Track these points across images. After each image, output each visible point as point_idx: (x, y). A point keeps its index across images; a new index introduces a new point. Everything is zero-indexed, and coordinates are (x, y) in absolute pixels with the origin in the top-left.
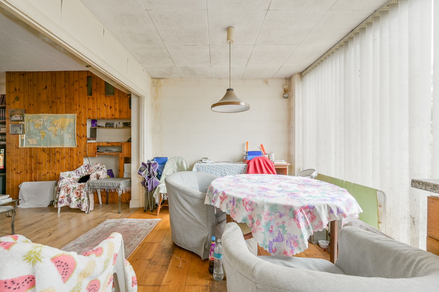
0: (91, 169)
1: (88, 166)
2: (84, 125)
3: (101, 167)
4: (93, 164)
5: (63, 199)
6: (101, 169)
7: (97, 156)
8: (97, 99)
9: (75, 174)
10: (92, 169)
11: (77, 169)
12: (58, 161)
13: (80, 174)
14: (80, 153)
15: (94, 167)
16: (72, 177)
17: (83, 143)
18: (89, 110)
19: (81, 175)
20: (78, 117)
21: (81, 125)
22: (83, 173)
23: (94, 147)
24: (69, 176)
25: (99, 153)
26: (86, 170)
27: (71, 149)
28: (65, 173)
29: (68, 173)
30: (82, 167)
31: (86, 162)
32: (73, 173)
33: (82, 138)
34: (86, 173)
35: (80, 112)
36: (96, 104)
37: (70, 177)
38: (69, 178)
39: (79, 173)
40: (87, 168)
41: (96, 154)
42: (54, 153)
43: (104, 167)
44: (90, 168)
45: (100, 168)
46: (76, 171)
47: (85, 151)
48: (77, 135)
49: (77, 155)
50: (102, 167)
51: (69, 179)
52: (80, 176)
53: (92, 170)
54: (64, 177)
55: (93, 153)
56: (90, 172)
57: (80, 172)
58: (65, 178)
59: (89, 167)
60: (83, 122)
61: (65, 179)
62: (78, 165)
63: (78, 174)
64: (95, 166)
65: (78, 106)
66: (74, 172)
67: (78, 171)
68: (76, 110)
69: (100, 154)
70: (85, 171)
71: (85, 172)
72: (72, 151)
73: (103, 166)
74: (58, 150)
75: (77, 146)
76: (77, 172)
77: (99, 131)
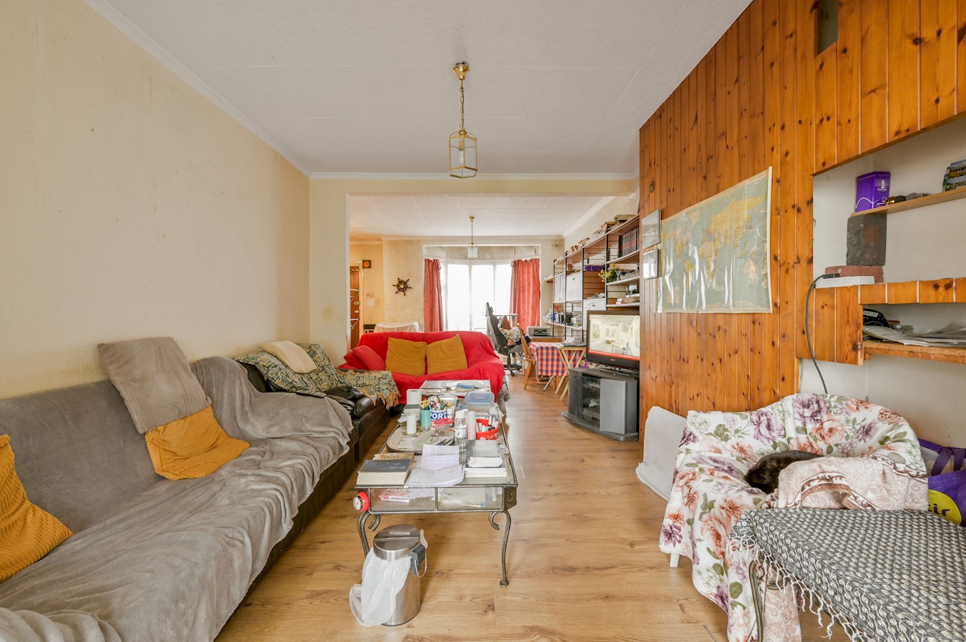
0: (827, 425)
1: (816, 406)
2: (799, 210)
3: (882, 429)
4: (840, 399)
5: (677, 524)
6: (883, 441)
7: (860, 361)
8: (863, 39)
9: (752, 429)
10: (834, 425)
11: (763, 410)
12: (721, 360)
13: (774, 434)
14: (784, 336)
15: (842, 418)
16: (733, 440)
17: (796, 293)
18: (825, 121)
19: (779, 439)
20: (777, 181)
21: (790, 210)
22: (791, 433)
23: (846, 311)
24: (721, 433)
25: (874, 345)
26: (805, 424)
27: (754, 319)
28: (702, 416)
29: (716, 418)
30: (788, 402)
31: (810, 380)
32: (742, 423)
33: (791, 271)
34: (803, 439)
35: (787, 154)
36: (857, 72)
37: (726, 439)
38: (716, 442)
39: (769, 427)
40: (807, 413)
41: (855, 348)
42: (711, 332)
43: (900, 439)
44: (824, 417)
45: (877, 435)
46: (755, 418)
47: (804, 332)
48: (776, 258)
49: (773, 344)
50: (892, 435)
51: (721, 445)
52: (775, 445)
53: (831, 430)
54: (696, 433)
55: (840, 342)
56: (823, 438)
57: (777, 424)
58: (700, 437)
59: (819, 411)
60: (798, 198)
61: (697, 443)
62: (778, 392)
63: (764, 430)
64: (853, 415)
65: (777, 129)
66: (746, 422)
67: (764, 418)
68: (773, 149)
69: (884, 354)
70: (800, 424)
71: (797, 430)
72: (757, 325)
73: (896, 425)
74: (721, 322)
75: (775, 305)
76: (759, 424)
77: (898, 225)
